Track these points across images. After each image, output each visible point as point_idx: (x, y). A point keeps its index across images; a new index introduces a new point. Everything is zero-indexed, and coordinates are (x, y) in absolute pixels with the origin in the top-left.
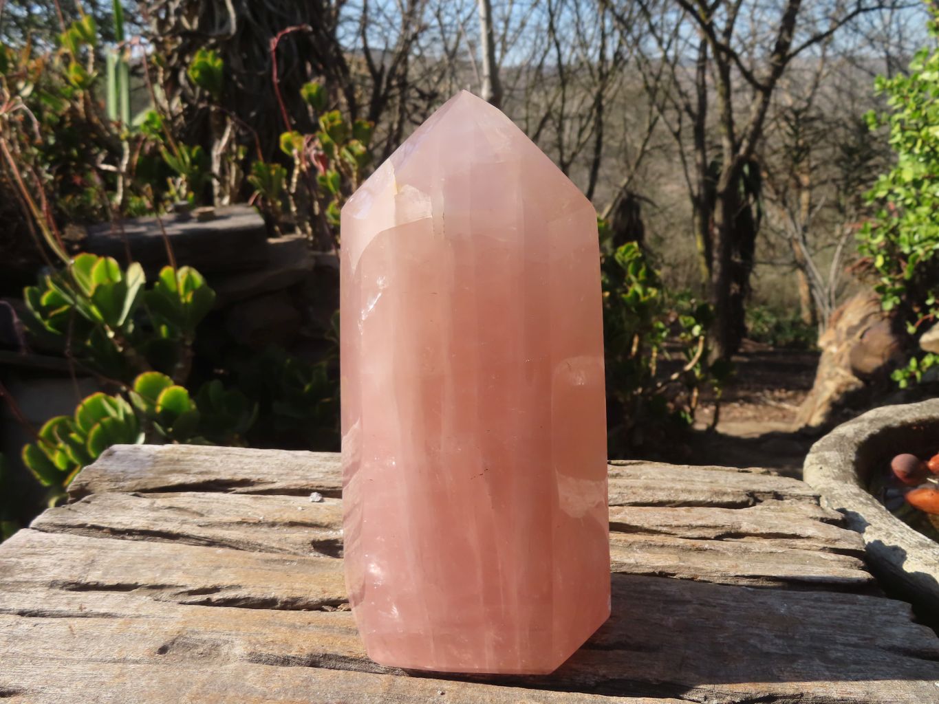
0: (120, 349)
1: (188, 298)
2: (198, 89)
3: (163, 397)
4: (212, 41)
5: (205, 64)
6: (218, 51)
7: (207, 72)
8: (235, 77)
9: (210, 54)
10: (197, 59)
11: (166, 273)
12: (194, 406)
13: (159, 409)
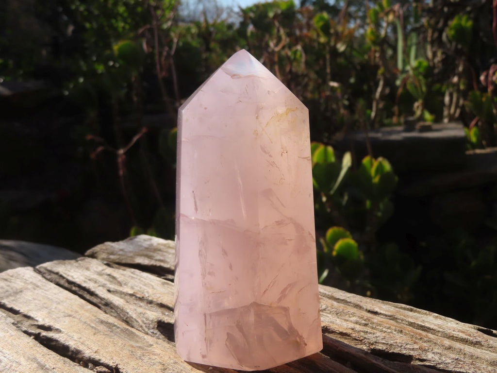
0: (329, 210)
1: (376, 180)
2: (454, 44)
3: (338, 245)
4: (469, 9)
5: (460, 25)
6: (472, 15)
7: (460, 30)
8: (481, 34)
9: (464, 18)
10: (453, 23)
11: (366, 161)
12: (362, 257)
13: (334, 253)
